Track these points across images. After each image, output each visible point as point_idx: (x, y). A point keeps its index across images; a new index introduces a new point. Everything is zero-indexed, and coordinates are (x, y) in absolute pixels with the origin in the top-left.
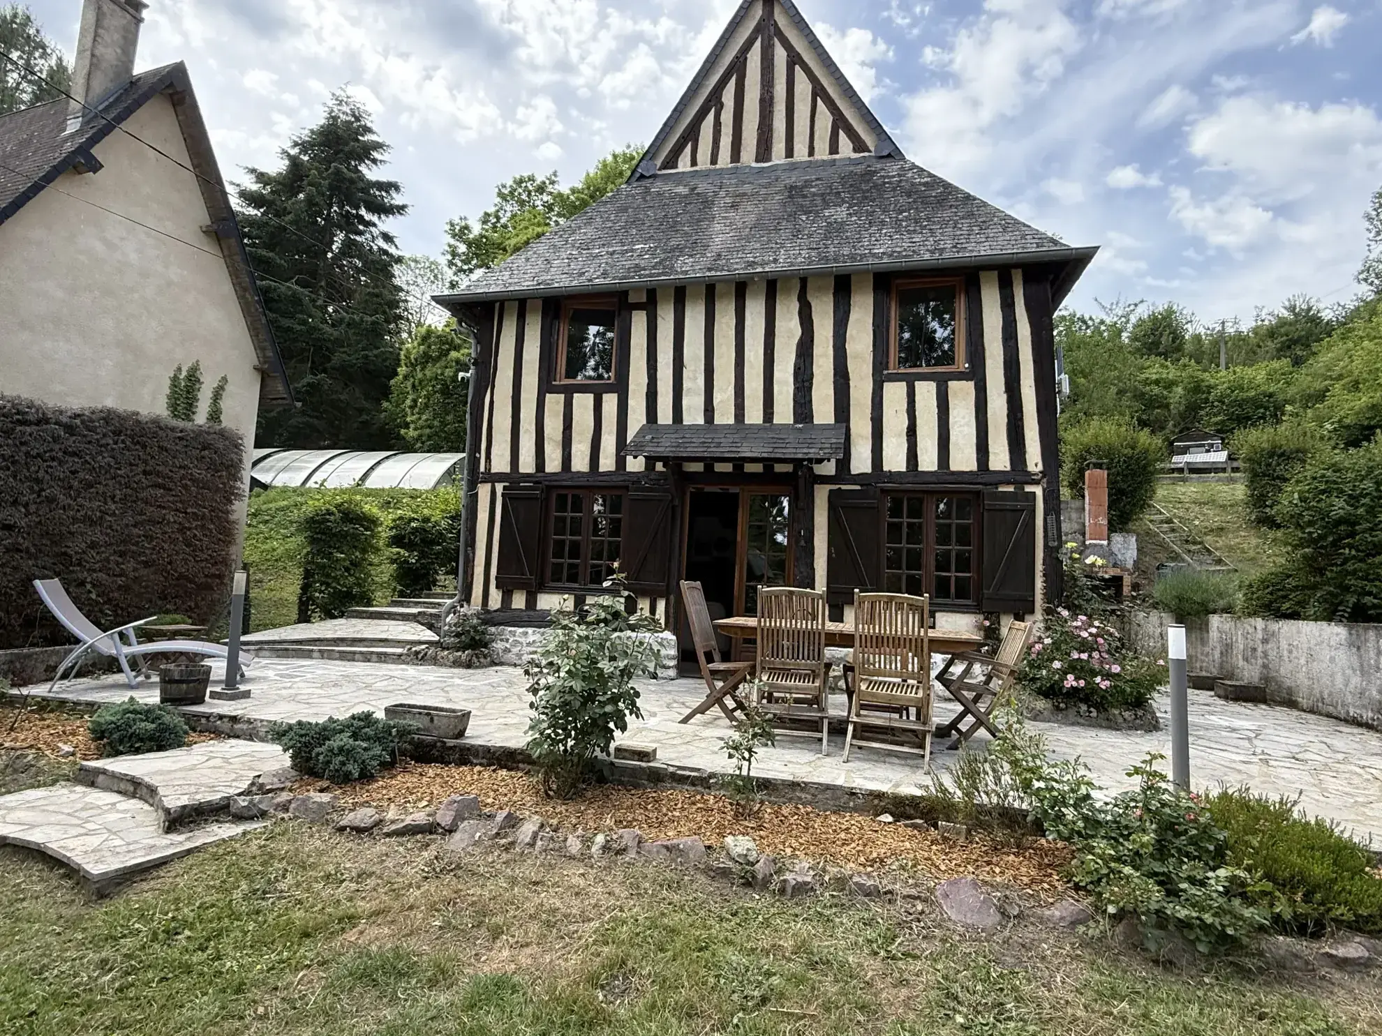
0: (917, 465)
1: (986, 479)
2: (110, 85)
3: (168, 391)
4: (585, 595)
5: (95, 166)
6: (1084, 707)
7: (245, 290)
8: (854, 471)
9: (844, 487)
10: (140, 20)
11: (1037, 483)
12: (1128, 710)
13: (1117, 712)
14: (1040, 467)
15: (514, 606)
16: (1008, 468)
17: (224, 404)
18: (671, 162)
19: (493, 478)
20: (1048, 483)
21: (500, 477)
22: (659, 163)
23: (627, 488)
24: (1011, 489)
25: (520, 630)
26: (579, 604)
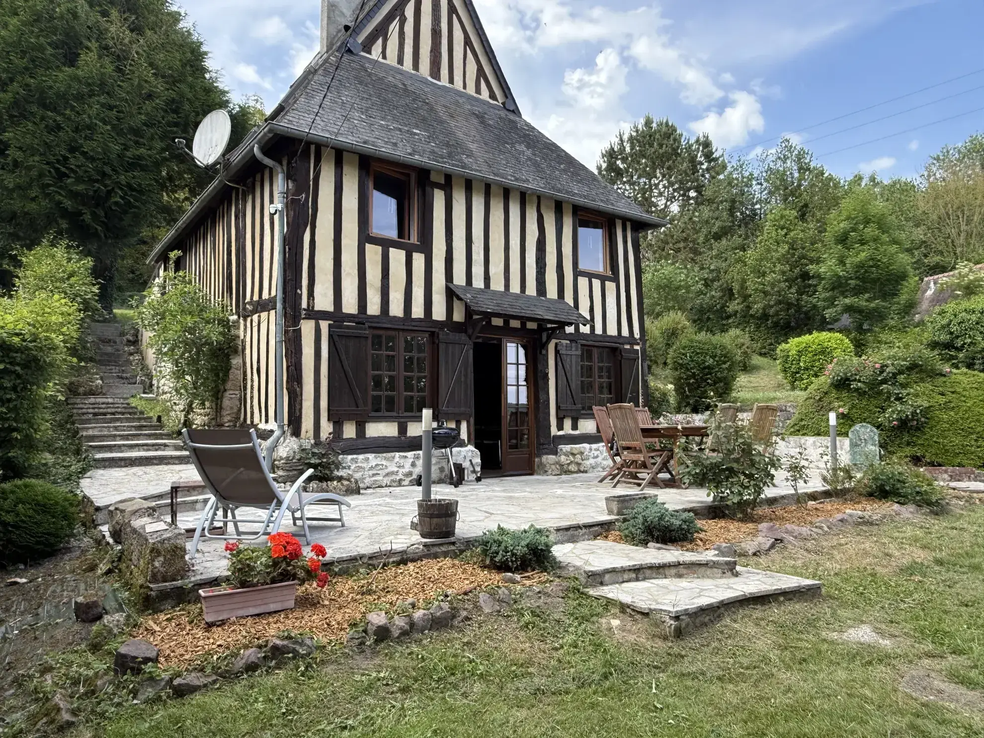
0: (594, 330)
1: (621, 341)
4: (406, 422)
8: (567, 331)
9: (562, 341)
11: (638, 344)
14: (639, 336)
15: (345, 436)
16: (628, 335)
18: (367, 47)
19: (316, 316)
20: (642, 344)
24: (629, 347)
25: (361, 457)
26: (403, 430)
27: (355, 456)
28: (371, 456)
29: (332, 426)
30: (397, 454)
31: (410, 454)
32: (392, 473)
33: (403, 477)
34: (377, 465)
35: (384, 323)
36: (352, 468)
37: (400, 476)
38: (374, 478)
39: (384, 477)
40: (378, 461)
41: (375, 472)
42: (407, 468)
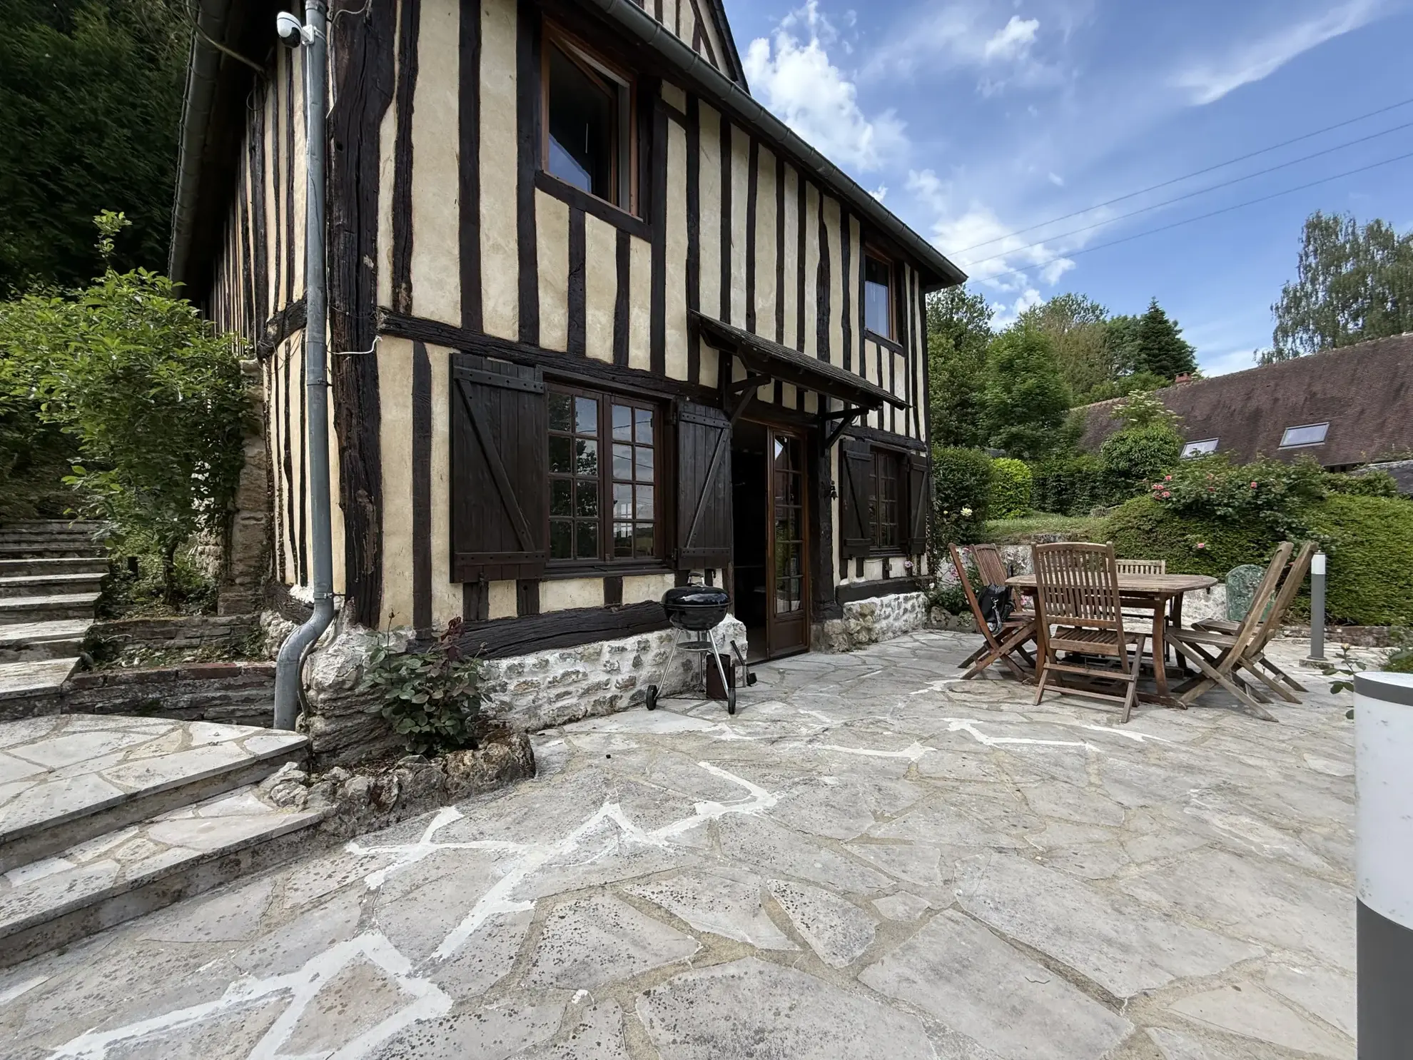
4: (620, 578)
9: (847, 437)
15: (492, 616)
19: (417, 330)
21: (438, 332)
25: (530, 660)
26: (613, 592)
27: (516, 660)
28: (552, 656)
29: (460, 594)
30: (606, 645)
31: (631, 642)
32: (599, 686)
33: (618, 692)
34: (566, 675)
35: (574, 370)
36: (511, 687)
37: (613, 691)
38: (559, 704)
39: (581, 697)
40: (568, 666)
41: (562, 690)
42: (626, 672)
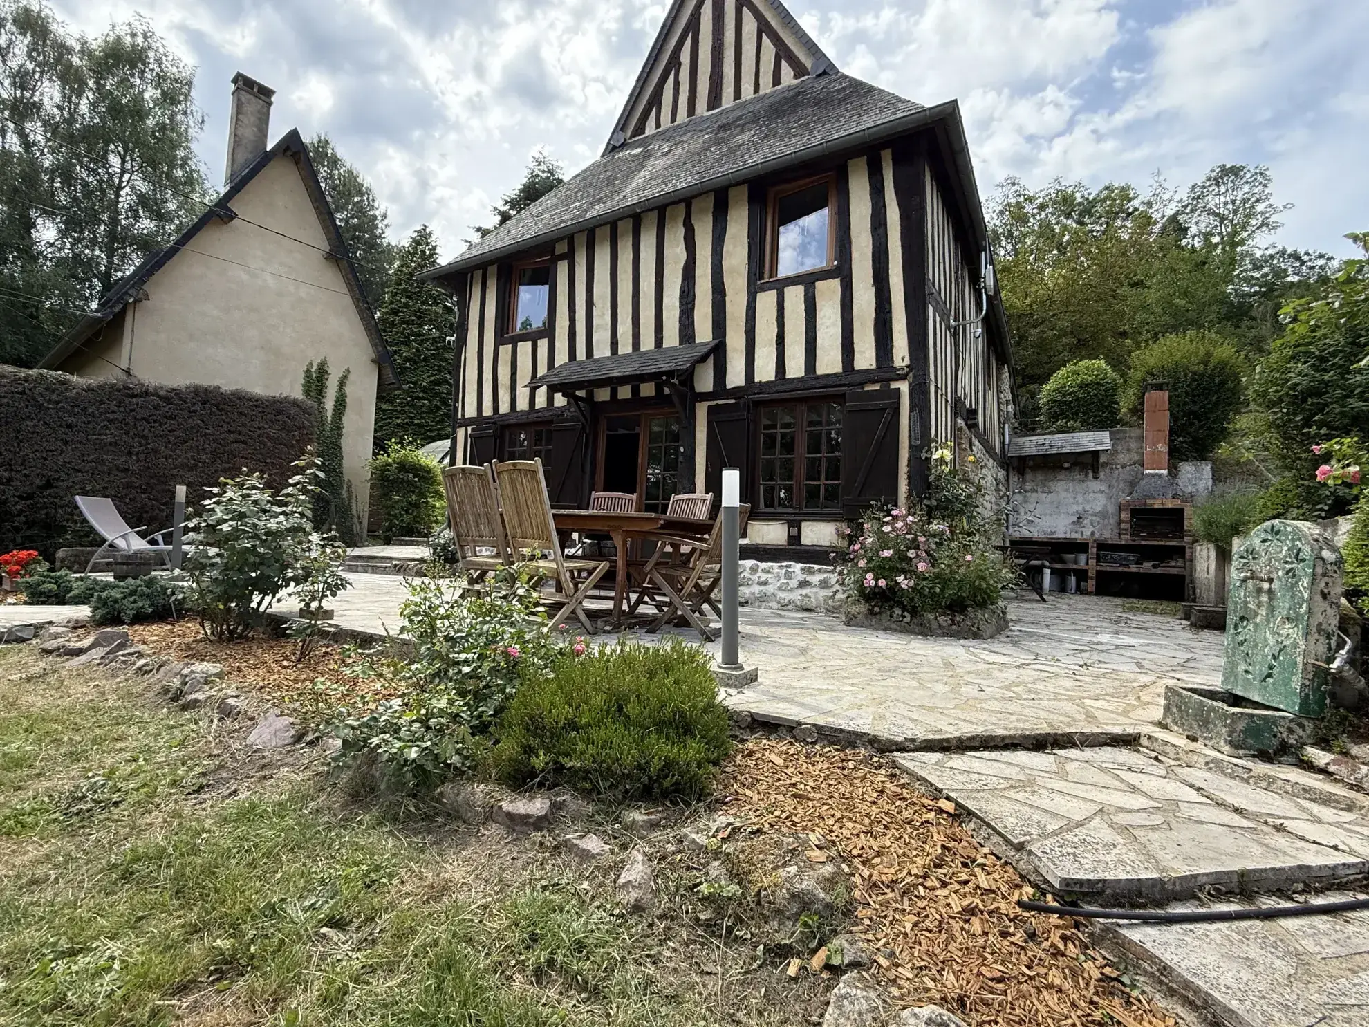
0: (784, 373)
1: (851, 378)
2: (250, 156)
3: (303, 381)
5: (231, 216)
6: (898, 611)
7: (358, 300)
8: (729, 385)
9: (720, 402)
10: (270, 104)
11: (902, 378)
12: (944, 614)
13: (931, 617)
14: (907, 361)
16: (874, 366)
17: (348, 390)
18: (640, 129)
19: (466, 423)
20: (914, 377)
21: (470, 421)
22: (629, 133)
23: (551, 422)
24: (877, 387)
35: (512, 420)
